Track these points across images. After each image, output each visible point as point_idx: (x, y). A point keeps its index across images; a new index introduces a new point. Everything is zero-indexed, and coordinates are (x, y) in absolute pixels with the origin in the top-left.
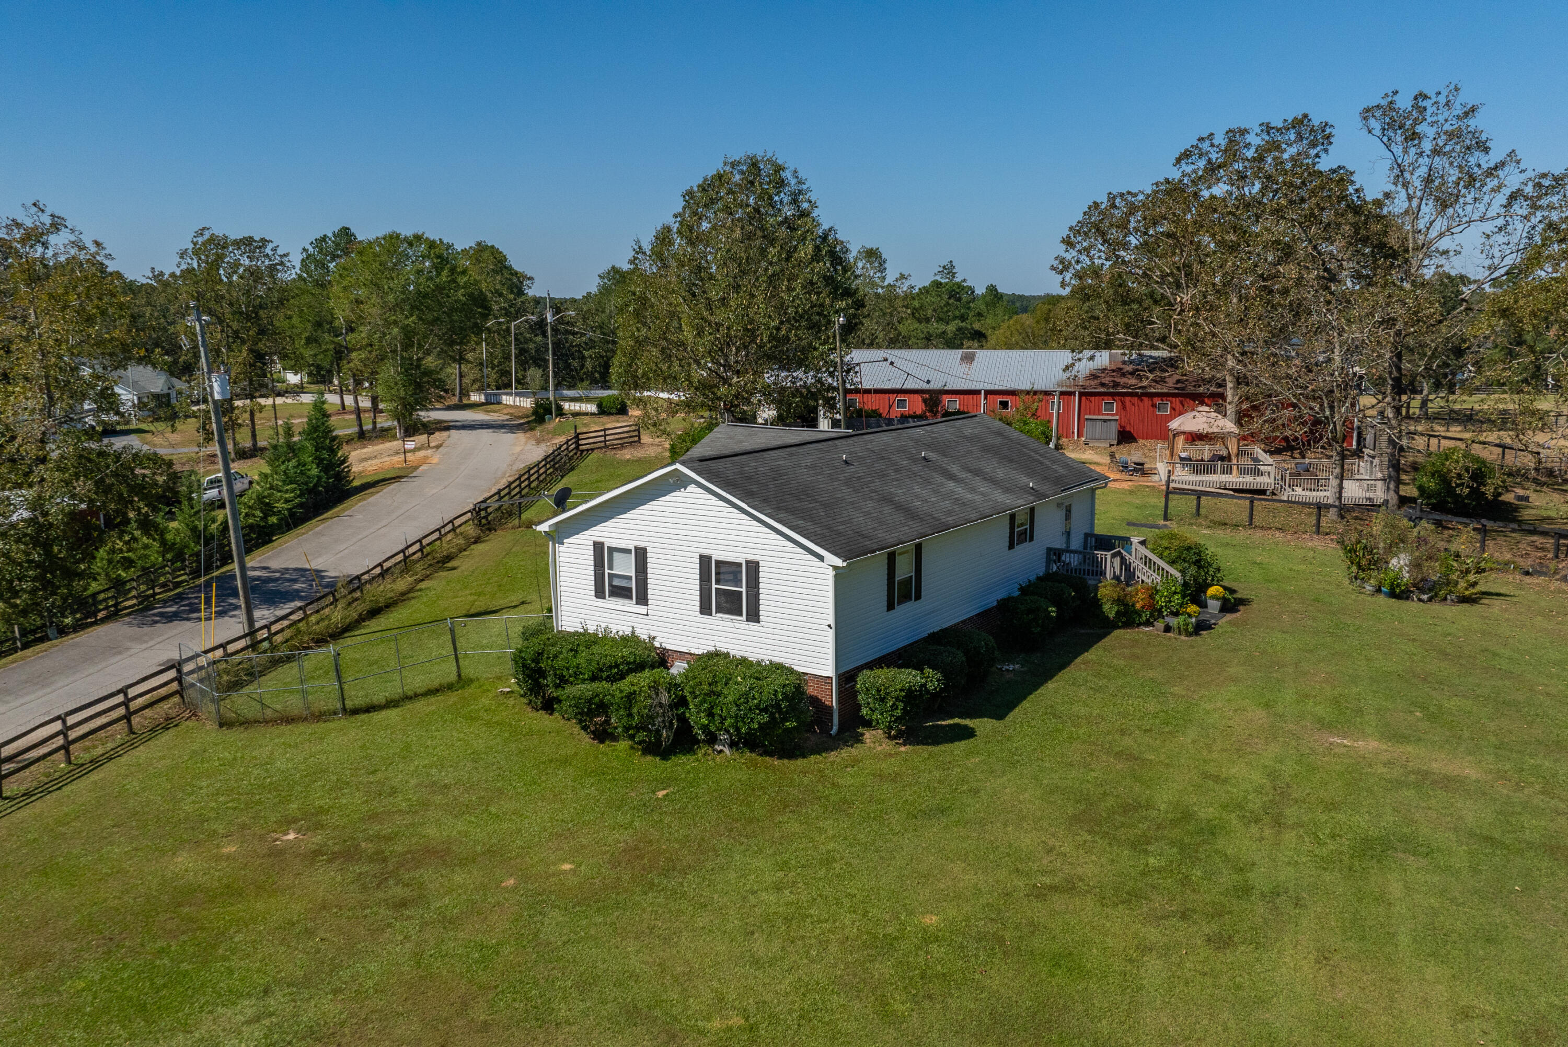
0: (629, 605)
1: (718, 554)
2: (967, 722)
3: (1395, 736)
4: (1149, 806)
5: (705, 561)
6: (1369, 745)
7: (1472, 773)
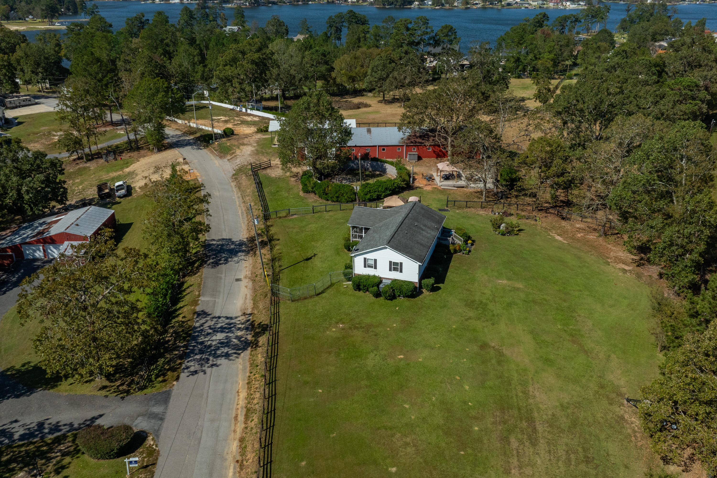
0: (373, 269)
1: (393, 261)
2: (438, 285)
3: (509, 279)
4: (476, 301)
5: (390, 262)
6: (505, 282)
7: (521, 286)
